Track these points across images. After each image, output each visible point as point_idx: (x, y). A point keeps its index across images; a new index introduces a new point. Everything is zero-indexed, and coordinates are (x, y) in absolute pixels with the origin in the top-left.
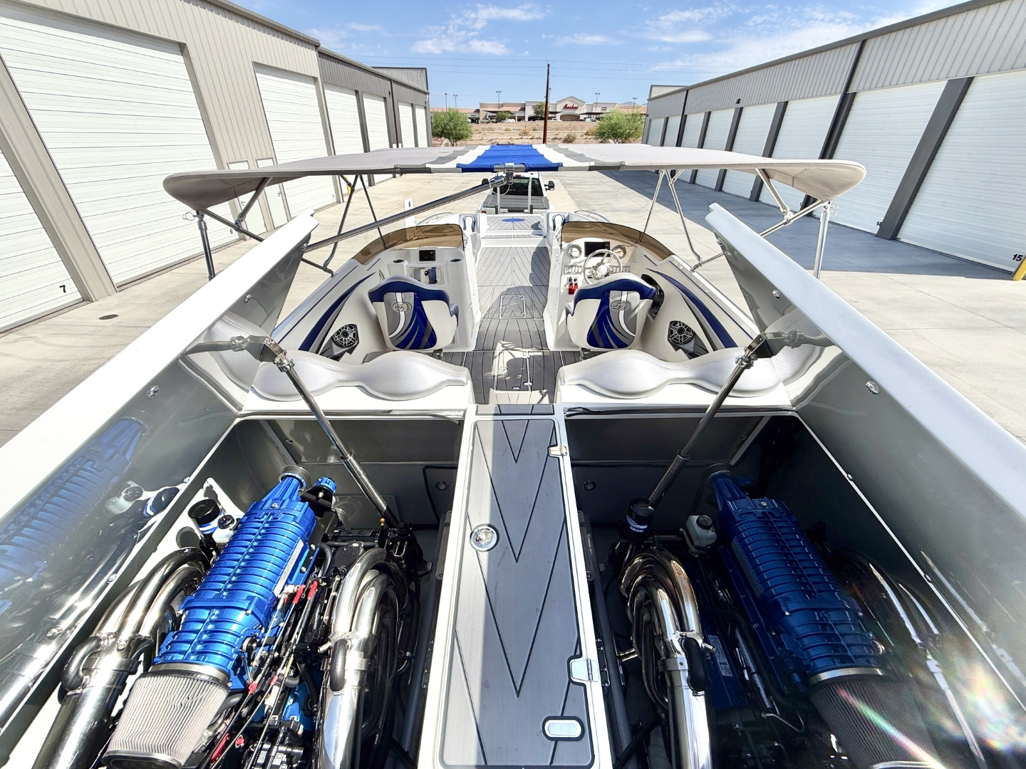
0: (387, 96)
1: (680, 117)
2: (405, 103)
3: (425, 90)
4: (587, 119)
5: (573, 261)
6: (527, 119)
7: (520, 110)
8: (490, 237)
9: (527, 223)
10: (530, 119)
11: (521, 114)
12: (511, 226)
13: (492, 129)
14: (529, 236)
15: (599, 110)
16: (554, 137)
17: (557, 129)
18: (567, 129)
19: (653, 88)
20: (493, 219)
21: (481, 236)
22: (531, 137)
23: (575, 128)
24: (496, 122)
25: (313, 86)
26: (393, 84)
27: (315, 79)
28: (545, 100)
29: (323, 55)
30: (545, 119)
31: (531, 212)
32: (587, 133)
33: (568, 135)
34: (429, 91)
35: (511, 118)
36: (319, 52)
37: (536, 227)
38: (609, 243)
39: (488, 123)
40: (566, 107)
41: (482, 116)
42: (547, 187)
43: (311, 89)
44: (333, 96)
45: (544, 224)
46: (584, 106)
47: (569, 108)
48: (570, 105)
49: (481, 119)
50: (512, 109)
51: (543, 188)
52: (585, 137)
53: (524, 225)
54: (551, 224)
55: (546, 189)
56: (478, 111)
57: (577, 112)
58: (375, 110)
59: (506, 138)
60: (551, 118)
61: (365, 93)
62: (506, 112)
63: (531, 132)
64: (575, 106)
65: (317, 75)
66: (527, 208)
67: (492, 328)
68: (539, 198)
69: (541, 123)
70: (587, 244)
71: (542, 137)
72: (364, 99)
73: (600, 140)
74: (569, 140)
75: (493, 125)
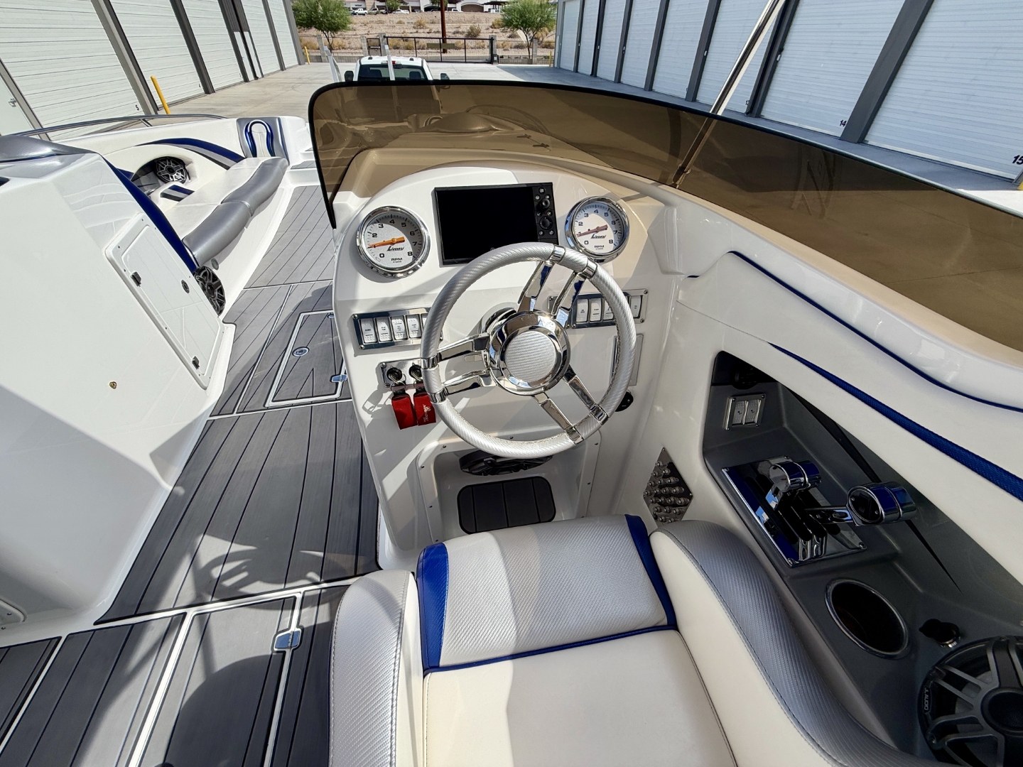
4: (492, 11)
6: (422, 9)
10: (427, 9)
11: (416, 4)
13: (381, 22)
16: (455, 30)
17: (457, 22)
18: (469, 21)
21: (288, 164)
22: (428, 30)
23: (478, 21)
24: (386, 13)
30: (442, 9)
32: (493, 25)
33: (471, 28)
35: (403, 8)
38: (549, 187)
39: (376, 14)
41: (368, 6)
52: (491, 30)
59: (399, 31)
60: (450, 9)
63: (427, 25)
69: (438, 14)
70: (446, 200)
71: (440, 30)
73: (508, 34)
74: (473, 35)
75: (383, 17)
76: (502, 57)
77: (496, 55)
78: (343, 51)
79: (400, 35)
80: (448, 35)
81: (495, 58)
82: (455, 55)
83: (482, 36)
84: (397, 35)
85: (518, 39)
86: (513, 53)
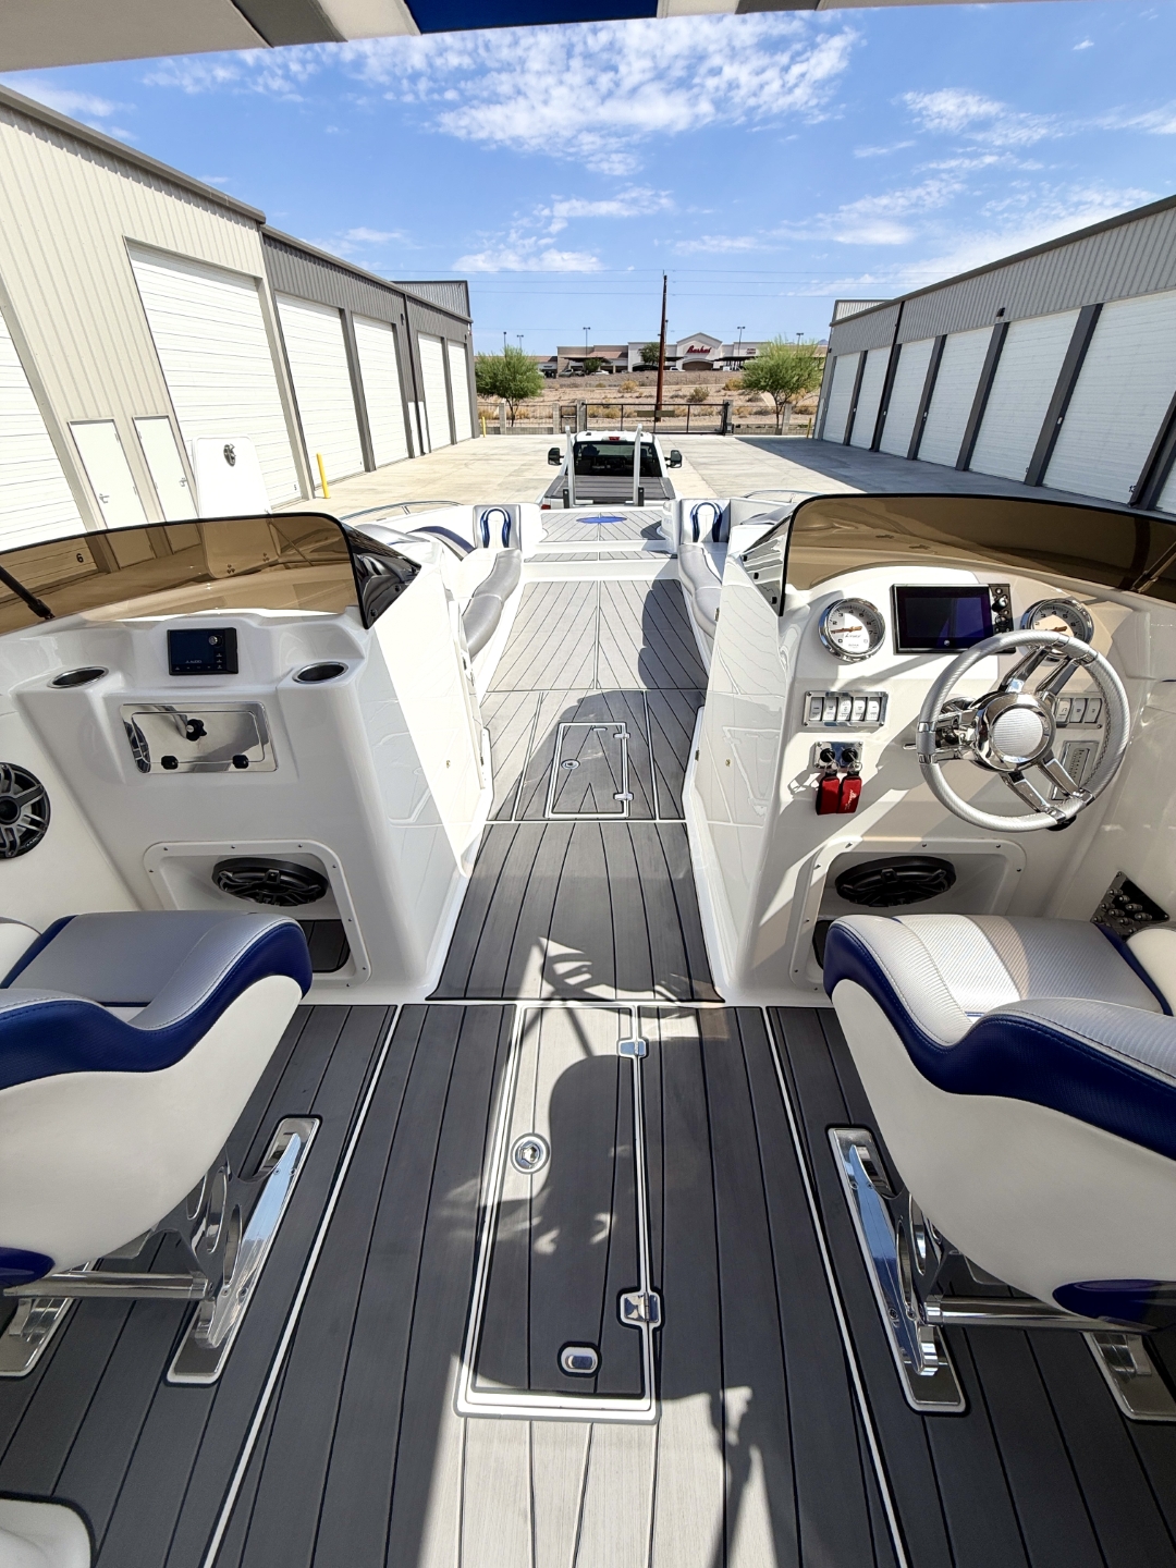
0: (398, 323)
1: (890, 349)
2: (429, 335)
3: (464, 315)
4: (725, 368)
5: (846, 674)
6: (630, 369)
7: (620, 356)
8: (546, 558)
9: (633, 526)
10: (636, 369)
11: (621, 363)
12: (595, 532)
13: (576, 385)
14: (637, 555)
15: (743, 353)
16: (673, 393)
17: (677, 384)
18: (693, 383)
19: (840, 304)
20: (558, 518)
21: (523, 557)
22: (637, 394)
23: (706, 381)
24: (583, 375)
25: (256, 294)
26: (408, 303)
27: (257, 281)
28: (658, 340)
29: (269, 239)
30: (659, 370)
31: (641, 504)
32: (727, 386)
33: (696, 391)
34: (472, 318)
35: (603, 368)
36: (264, 235)
37: (651, 533)
38: (1003, 590)
39: (570, 376)
40: (691, 350)
41: (560, 366)
42: (669, 462)
43: (248, 300)
44: (294, 316)
45: (670, 529)
46: (720, 348)
47: (696, 351)
48: (697, 347)
49: (559, 371)
50: (607, 355)
51: (663, 464)
52: (723, 392)
53: (625, 530)
54: (688, 527)
55: (668, 466)
56: (554, 359)
57: (709, 358)
58: (377, 344)
59: (598, 396)
60: (668, 368)
61: (356, 313)
62: (596, 358)
63: (636, 388)
64: (706, 348)
65: (261, 273)
66: (631, 499)
67: (515, 871)
68: (655, 480)
69: (654, 374)
70: (904, 597)
71: (655, 394)
72: (355, 325)
73: (747, 398)
74: (697, 399)
75: (578, 380)
76: (739, 426)
77: (730, 424)
78: (526, 421)
79: (599, 402)
80: (664, 399)
81: (729, 428)
82: (672, 424)
83: (709, 400)
84: (595, 401)
85: (761, 404)
86: (753, 421)
